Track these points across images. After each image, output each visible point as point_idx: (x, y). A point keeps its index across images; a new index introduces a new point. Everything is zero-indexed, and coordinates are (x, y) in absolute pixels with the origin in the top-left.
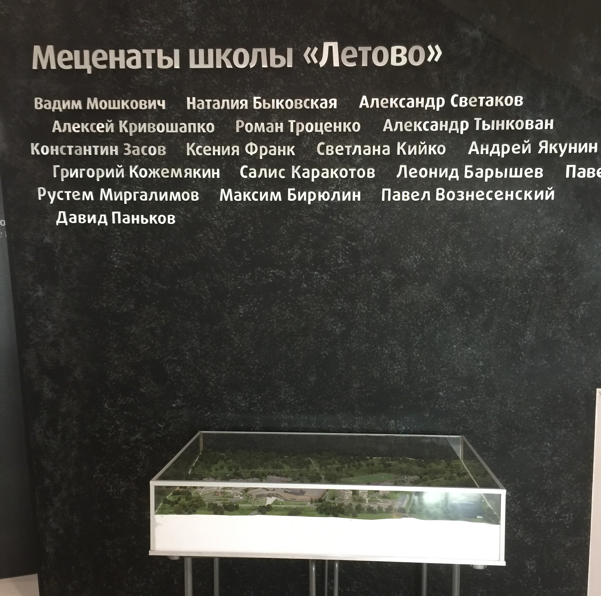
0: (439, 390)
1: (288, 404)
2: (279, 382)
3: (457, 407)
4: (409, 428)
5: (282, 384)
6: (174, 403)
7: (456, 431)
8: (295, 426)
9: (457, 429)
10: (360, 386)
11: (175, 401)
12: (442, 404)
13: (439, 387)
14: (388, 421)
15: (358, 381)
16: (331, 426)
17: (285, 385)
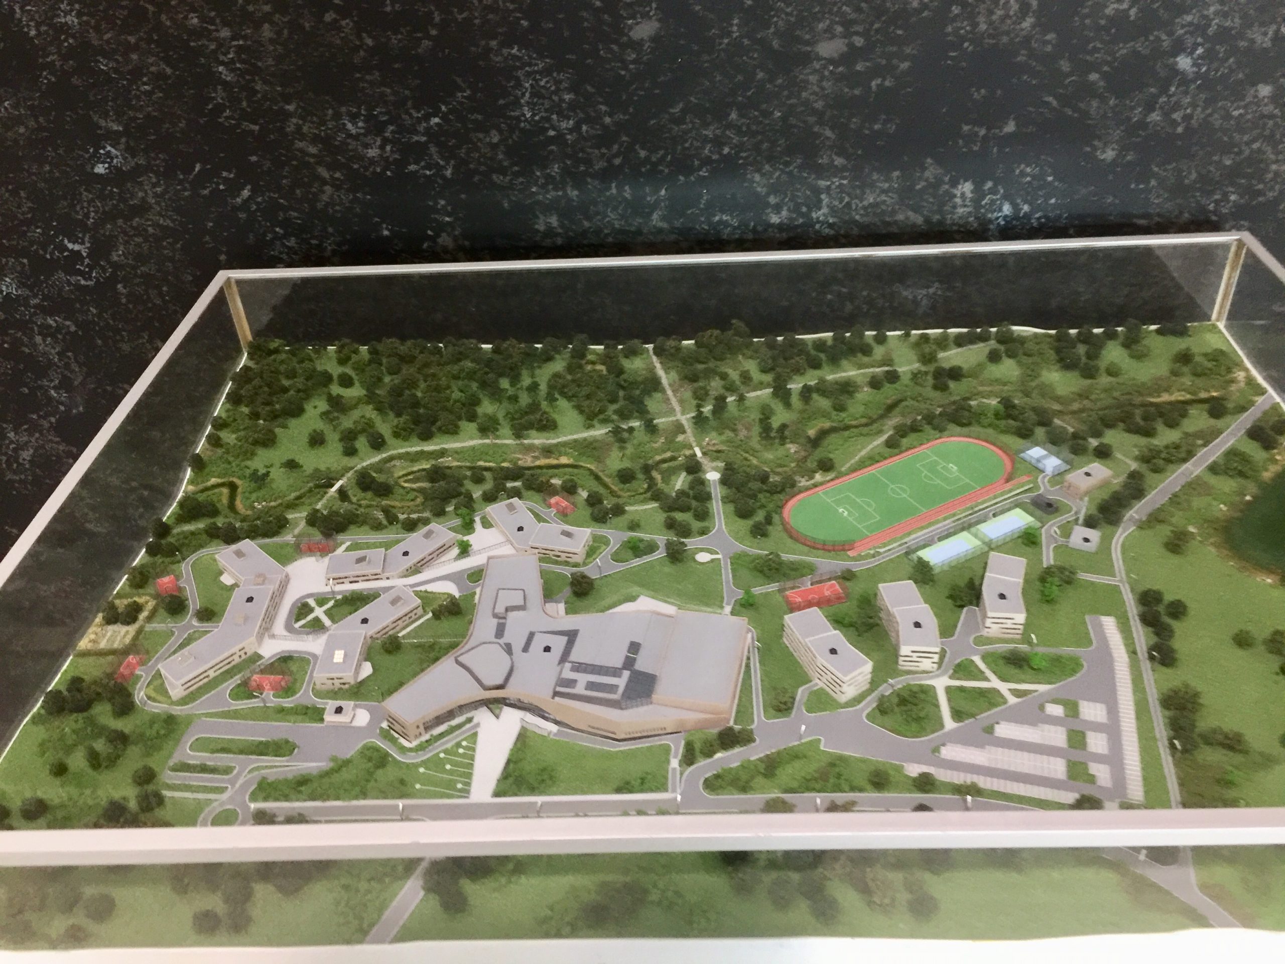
0: (1179, 48)
1: (552, 140)
2: (505, 51)
3: (1236, 113)
4: (1026, 208)
5: (515, 57)
6: (97, 159)
7: (1211, 207)
8: (586, 224)
9: (1217, 202)
10: (845, 49)
11: (96, 151)
12: (1177, 106)
13: (1181, 32)
14: (947, 187)
15: (839, 29)
16: (725, 218)
17: (530, 65)
